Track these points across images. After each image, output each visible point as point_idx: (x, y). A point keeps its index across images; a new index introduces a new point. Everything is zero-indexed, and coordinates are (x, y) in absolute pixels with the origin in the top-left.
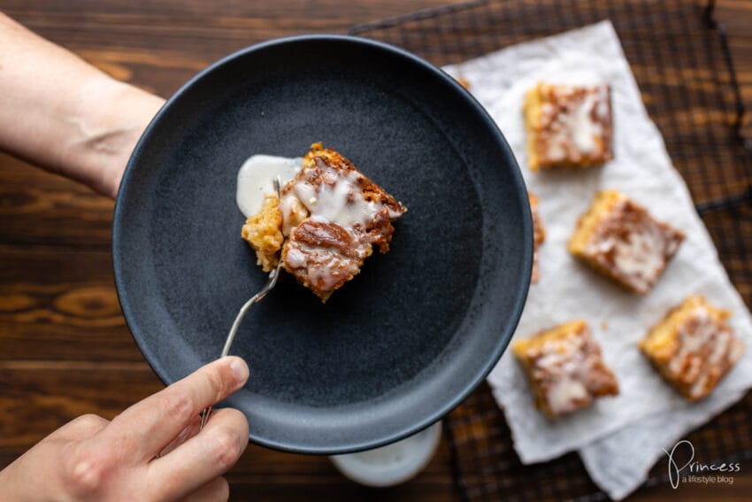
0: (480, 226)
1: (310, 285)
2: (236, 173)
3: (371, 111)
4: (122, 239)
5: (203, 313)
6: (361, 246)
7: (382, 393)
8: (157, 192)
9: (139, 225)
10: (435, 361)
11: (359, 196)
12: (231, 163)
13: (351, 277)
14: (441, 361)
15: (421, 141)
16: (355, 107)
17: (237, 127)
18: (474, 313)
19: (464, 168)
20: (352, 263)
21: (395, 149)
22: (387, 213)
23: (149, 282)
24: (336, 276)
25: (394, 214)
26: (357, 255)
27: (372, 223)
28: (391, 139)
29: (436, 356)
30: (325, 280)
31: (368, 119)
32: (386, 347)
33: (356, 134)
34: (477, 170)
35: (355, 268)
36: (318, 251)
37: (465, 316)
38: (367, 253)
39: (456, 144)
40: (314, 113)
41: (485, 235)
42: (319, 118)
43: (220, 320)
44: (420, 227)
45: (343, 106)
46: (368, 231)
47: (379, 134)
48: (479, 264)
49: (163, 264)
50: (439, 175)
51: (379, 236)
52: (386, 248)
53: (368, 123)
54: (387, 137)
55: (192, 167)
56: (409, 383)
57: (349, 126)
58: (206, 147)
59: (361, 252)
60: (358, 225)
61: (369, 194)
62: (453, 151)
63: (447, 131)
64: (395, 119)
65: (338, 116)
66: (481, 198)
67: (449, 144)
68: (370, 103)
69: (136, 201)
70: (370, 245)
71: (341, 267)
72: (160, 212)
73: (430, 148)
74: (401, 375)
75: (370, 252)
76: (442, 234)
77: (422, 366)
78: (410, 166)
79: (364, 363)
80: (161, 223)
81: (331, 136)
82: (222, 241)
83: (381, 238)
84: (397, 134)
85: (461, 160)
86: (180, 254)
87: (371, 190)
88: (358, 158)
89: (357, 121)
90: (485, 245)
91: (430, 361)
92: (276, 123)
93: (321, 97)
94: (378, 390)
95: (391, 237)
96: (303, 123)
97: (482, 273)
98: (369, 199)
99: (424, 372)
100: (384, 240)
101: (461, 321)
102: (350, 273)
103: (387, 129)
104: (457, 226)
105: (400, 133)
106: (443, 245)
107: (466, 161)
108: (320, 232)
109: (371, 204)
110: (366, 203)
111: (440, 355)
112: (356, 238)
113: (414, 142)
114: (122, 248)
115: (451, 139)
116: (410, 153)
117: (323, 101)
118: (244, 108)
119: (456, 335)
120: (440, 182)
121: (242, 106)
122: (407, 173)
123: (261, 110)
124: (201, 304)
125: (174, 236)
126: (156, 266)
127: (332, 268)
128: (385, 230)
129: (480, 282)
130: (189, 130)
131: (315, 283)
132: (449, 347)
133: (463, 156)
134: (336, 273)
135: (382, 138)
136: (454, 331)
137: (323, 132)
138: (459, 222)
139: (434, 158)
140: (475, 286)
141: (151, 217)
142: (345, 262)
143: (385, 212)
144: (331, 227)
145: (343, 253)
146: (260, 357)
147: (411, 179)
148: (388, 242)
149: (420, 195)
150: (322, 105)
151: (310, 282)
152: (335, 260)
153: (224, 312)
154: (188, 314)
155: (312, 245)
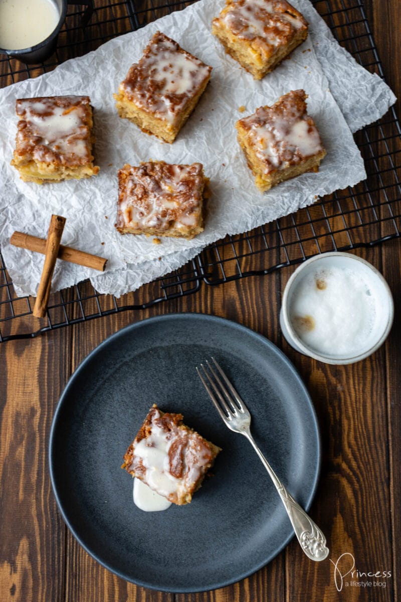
0: (162, 348)
1: (209, 463)
2: (147, 513)
3: (96, 430)
4: (197, 586)
5: (241, 524)
6: (180, 434)
7: (278, 397)
8: (165, 566)
9: (188, 575)
10: (253, 366)
11: (149, 439)
12: (141, 518)
13: (200, 437)
14: (252, 361)
15: (111, 394)
16: (95, 441)
17: (117, 517)
18: (219, 344)
19: (126, 364)
20: (191, 439)
21: (119, 410)
22: (156, 420)
23: (225, 563)
24: (201, 447)
25: (157, 415)
26: (186, 435)
27: (165, 428)
28: (113, 414)
29: (248, 365)
30: (204, 455)
31: (102, 431)
32: (247, 399)
33: (112, 438)
34: (126, 356)
35: (195, 435)
36: (186, 461)
37: (221, 350)
38: (184, 429)
39: (111, 371)
40: (102, 467)
41: (167, 344)
42: (105, 464)
43: (244, 511)
44: (167, 387)
45: (95, 449)
46: (170, 430)
47: (111, 422)
48: (186, 345)
49: (213, 556)
50: (133, 379)
51: (172, 423)
52: (180, 416)
53: (104, 431)
54: (112, 417)
55: (147, 544)
56: (269, 380)
57: (107, 443)
58: (132, 536)
59: (183, 433)
60: (167, 438)
61: (147, 433)
62: (115, 372)
63: (102, 378)
64: (99, 414)
65: (101, 451)
66: (144, 350)
67: (111, 375)
68: (91, 432)
69: (172, 579)
70: (178, 428)
71: (195, 445)
72: (178, 561)
73: (115, 387)
74: (265, 387)
75: (183, 427)
76: (170, 372)
77: (256, 374)
78: (129, 399)
79: (260, 412)
80: (185, 560)
81: (115, 454)
82: (193, 517)
83: (173, 421)
84: (109, 411)
85: (121, 366)
86: (204, 544)
87: (144, 431)
88: (127, 435)
89: (104, 438)
90: (174, 343)
91: (253, 368)
92: (111, 491)
93: (91, 465)
94: (276, 400)
95: (172, 414)
96: (109, 474)
97: (192, 343)
98: (150, 432)
99: (260, 371)
100: (174, 419)
101: (225, 352)
102: (197, 438)
103: (106, 418)
104: (164, 363)
105: (108, 409)
106: (177, 370)
107: (121, 363)
108: (175, 462)
109: (152, 430)
110: (152, 434)
111: (248, 362)
112: (175, 438)
113: (113, 399)
114: (204, 584)
115: (108, 375)
116: (120, 400)
117: (93, 463)
118: (104, 514)
119: (235, 354)
120: (137, 378)
121: (103, 516)
122: (133, 401)
123: (104, 503)
124: (236, 526)
125: (193, 550)
126: (214, 560)
127: (196, 451)
128: (168, 420)
129: (198, 343)
130: (122, 549)
131: (207, 460)
132: (242, 358)
133: (118, 366)
134: (199, 448)
135: (112, 420)
136: (232, 355)
137: (113, 460)
138: (161, 362)
139: (122, 384)
140: (201, 346)
141: (181, 567)
142: (192, 443)
143: (156, 421)
144: (171, 455)
145: (186, 445)
146: (265, 481)
147: (137, 398)
148: (175, 416)
149: (146, 390)
150: (96, 463)
151: (206, 464)
152: (190, 449)
153: (239, 509)
154: (243, 533)
155: (183, 466)
